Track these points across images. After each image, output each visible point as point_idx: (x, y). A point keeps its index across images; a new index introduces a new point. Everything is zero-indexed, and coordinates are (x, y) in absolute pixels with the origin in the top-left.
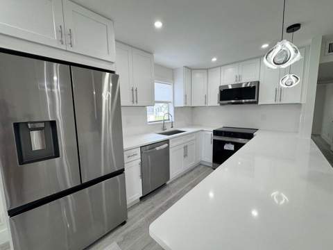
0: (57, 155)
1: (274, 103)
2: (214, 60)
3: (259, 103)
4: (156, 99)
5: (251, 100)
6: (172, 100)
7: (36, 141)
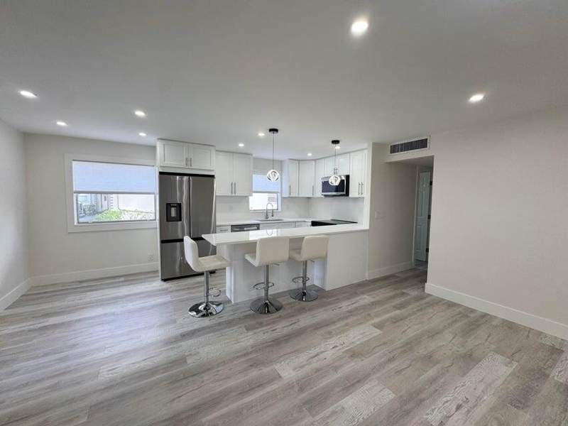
0: (181, 220)
1: (358, 196)
2: (310, 155)
3: (350, 196)
4: (254, 190)
5: (342, 193)
6: (280, 191)
7: (173, 212)
